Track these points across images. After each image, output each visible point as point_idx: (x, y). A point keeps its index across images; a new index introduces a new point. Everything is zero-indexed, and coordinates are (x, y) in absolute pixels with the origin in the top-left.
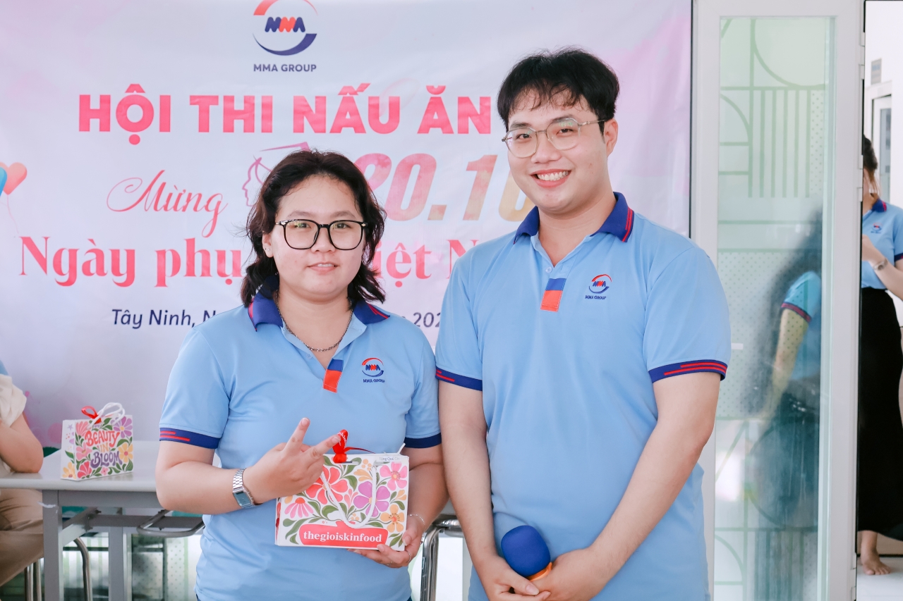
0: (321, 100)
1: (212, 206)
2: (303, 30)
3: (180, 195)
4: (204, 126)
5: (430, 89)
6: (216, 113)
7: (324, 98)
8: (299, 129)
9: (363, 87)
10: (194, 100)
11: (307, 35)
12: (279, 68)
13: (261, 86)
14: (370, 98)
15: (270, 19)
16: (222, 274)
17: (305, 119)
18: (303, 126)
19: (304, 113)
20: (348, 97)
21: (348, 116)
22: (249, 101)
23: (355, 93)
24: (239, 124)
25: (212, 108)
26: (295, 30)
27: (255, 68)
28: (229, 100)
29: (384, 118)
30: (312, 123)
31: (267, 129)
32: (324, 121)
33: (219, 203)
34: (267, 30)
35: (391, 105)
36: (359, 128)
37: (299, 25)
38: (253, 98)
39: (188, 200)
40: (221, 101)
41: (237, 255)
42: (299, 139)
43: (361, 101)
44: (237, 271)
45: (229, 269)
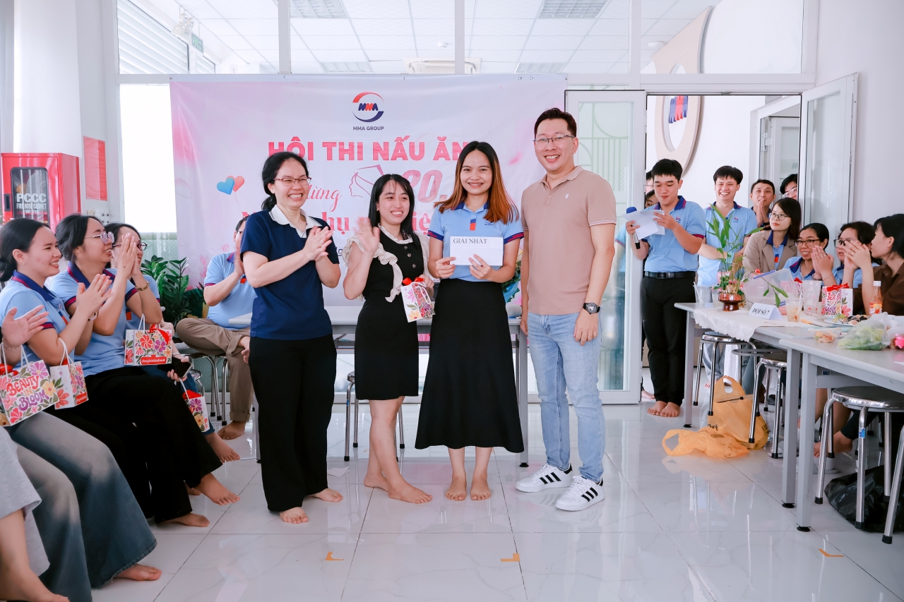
0: (386, 144)
1: (334, 196)
2: (377, 110)
3: (319, 191)
4: (330, 157)
5: (439, 138)
6: (335, 151)
7: (388, 143)
8: (376, 158)
9: (407, 138)
10: (325, 144)
11: (379, 112)
12: (366, 128)
13: (357, 138)
14: (410, 143)
15: (361, 104)
16: (340, 229)
17: (379, 155)
18: (377, 157)
19: (378, 150)
20: (399, 141)
21: (399, 152)
22: (351, 145)
23: (403, 140)
24: (346, 156)
25: (333, 148)
26: (373, 110)
27: (354, 128)
28: (342, 144)
29: (417, 153)
30: (382, 155)
31: (360, 158)
32: (387, 154)
33: (338, 195)
34: (359, 110)
35: (420, 146)
36: (405, 158)
37: (375, 107)
38: (353, 143)
39: (323, 194)
40: (338, 144)
41: (347, 220)
42: (376, 163)
43: (406, 145)
44: (347, 227)
45: (343, 227)
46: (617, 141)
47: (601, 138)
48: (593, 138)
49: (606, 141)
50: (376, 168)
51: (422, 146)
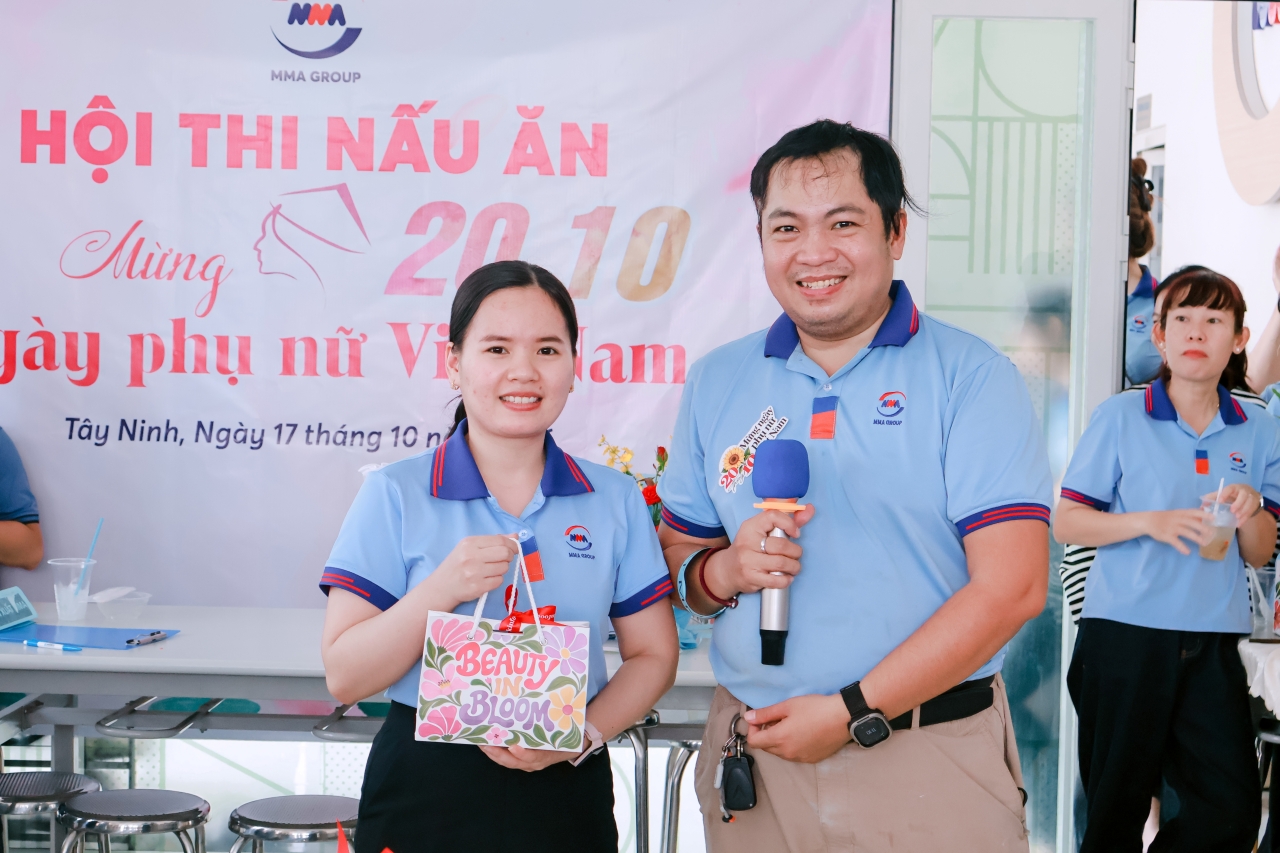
0: (367, 124)
1: (211, 272)
2: (343, 22)
3: (165, 256)
4: (200, 158)
5: (522, 110)
6: (217, 139)
7: (370, 122)
8: (335, 164)
9: (426, 106)
10: (186, 120)
11: (349, 30)
12: (307, 76)
13: (278, 101)
14: (437, 123)
15: (296, 7)
16: (223, 370)
17: (344, 151)
18: (340, 160)
19: (341, 141)
20: (405, 118)
21: (405, 147)
22: (264, 124)
23: (416, 114)
24: (249, 156)
25: (211, 132)
26: (331, 23)
27: (274, 76)
28: (236, 121)
29: (456, 152)
30: (352, 155)
31: (290, 162)
32: (371, 153)
33: (220, 268)
34: (291, 22)
35: (466, 131)
36: (421, 166)
37: (336, 15)
38: (270, 118)
39: (177, 264)
40: (224, 122)
41: (245, 343)
42: (335, 177)
43: (424, 126)
44: (245, 366)
45: (233, 363)
46: (1047, 128)
47: (998, 119)
48: (975, 119)
49: (1015, 127)
50: (335, 192)
51: (471, 129)
